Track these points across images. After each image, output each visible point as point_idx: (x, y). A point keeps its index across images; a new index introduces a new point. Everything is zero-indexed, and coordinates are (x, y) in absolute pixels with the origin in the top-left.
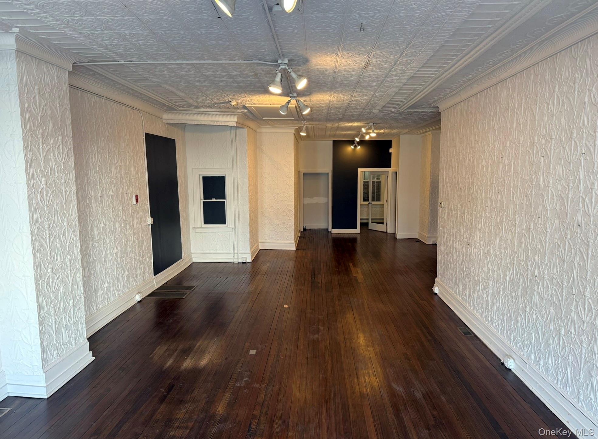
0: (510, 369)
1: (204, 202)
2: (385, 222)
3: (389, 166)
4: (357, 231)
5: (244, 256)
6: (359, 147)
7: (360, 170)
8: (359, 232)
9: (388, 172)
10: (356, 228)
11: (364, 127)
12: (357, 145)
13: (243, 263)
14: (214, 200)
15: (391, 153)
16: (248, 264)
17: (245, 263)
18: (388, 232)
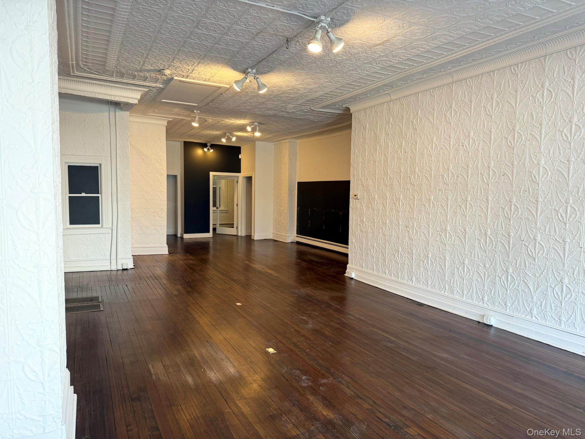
0: (492, 325)
1: (69, 197)
2: (235, 226)
3: (239, 172)
4: (210, 235)
5: (124, 262)
6: (212, 151)
7: (212, 174)
8: (212, 236)
9: (238, 177)
10: (209, 232)
11: (250, 125)
12: (210, 148)
13: (123, 270)
14: (83, 195)
15: (240, 159)
16: (130, 271)
17: (126, 269)
18: (240, 234)
